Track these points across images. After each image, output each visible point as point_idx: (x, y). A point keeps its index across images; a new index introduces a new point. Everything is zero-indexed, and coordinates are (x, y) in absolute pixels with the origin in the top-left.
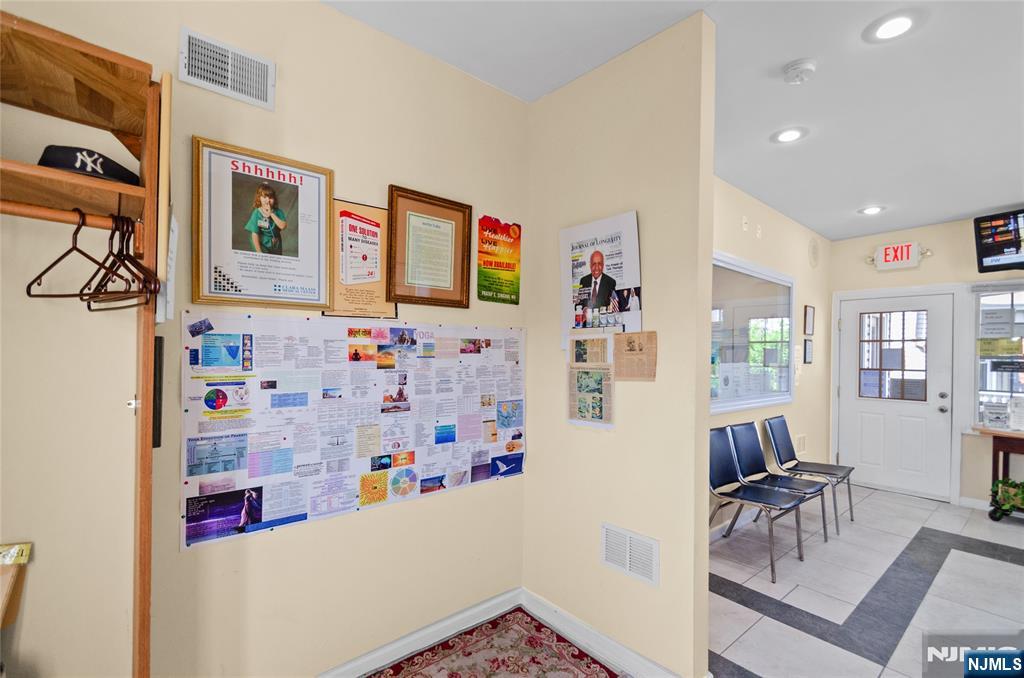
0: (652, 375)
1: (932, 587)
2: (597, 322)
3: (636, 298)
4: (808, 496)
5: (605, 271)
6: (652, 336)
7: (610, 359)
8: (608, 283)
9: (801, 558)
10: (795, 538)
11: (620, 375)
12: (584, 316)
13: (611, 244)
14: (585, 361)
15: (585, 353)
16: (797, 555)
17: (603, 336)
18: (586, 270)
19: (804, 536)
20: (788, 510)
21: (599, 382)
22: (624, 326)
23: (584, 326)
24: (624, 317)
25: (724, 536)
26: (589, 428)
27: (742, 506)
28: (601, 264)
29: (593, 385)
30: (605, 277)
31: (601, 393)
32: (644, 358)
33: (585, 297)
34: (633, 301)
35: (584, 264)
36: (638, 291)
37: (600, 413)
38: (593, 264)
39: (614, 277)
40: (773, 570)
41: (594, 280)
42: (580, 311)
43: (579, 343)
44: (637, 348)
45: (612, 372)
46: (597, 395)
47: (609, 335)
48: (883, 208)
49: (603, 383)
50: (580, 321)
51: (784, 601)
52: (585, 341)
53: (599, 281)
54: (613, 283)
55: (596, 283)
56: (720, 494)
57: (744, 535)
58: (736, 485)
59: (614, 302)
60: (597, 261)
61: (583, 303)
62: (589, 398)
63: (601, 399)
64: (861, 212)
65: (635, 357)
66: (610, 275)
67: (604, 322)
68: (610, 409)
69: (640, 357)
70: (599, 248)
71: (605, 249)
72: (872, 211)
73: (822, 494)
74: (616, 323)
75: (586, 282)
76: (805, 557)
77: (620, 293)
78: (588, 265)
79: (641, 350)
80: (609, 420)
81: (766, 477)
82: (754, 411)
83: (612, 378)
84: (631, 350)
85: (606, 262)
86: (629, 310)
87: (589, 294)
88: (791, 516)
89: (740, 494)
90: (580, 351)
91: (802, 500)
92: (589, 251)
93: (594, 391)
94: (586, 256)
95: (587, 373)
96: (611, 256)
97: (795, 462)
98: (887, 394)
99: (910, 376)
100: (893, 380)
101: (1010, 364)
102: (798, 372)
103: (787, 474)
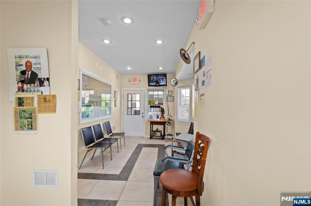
0: (55, 111)
1: (139, 157)
2: (29, 90)
3: (47, 82)
4: (113, 142)
5: (33, 69)
6: (54, 96)
7: (36, 105)
8: (34, 75)
9: (111, 160)
10: (110, 154)
11: (40, 111)
12: (22, 87)
13: (35, 59)
14: (23, 106)
15: (23, 103)
16: (110, 159)
17: (32, 96)
18: (24, 68)
19: (112, 153)
20: (108, 147)
21: (31, 114)
22: (42, 92)
23: (23, 91)
24: (42, 89)
25: (91, 160)
26: (26, 134)
27: (96, 149)
28: (31, 66)
29: (27, 116)
30: (33, 72)
31: (31, 119)
32: (51, 104)
33: (23, 79)
34: (46, 83)
35: (22, 65)
36: (48, 79)
37: (31, 127)
38: (26, 66)
39: (37, 73)
40: (103, 166)
41: (27, 72)
42: (20, 85)
43: (19, 99)
44: (48, 100)
45: (37, 110)
46: (30, 120)
47: (35, 95)
48: (131, 68)
49: (33, 115)
50: (21, 89)
51: (105, 174)
52: (23, 98)
53: (30, 73)
54: (37, 75)
55: (28, 74)
56: (89, 147)
57: (97, 157)
58: (94, 143)
59: (37, 83)
60: (29, 65)
61: (23, 82)
62: (26, 122)
63: (32, 121)
64: (127, 68)
65: (47, 104)
66: (35, 71)
67: (33, 90)
68: (36, 125)
69: (49, 104)
70: (29, 60)
71: (33, 61)
72: (129, 69)
73: (117, 141)
74: (38, 91)
75: (23, 73)
76: (113, 159)
77: (40, 79)
79: (49, 102)
80: (36, 129)
81: (104, 139)
82: (100, 120)
83: (37, 112)
84: (45, 102)
85: (33, 66)
86: (44, 86)
87: (25, 78)
88: (109, 148)
89: (96, 146)
90: (20, 102)
91: (111, 144)
93: (28, 118)
94: (23, 62)
95: (24, 111)
96: (35, 64)
97: (112, 134)
98: (133, 114)
99: (137, 109)
100: (134, 110)
101: (153, 106)
102: (113, 109)
103: (109, 137)
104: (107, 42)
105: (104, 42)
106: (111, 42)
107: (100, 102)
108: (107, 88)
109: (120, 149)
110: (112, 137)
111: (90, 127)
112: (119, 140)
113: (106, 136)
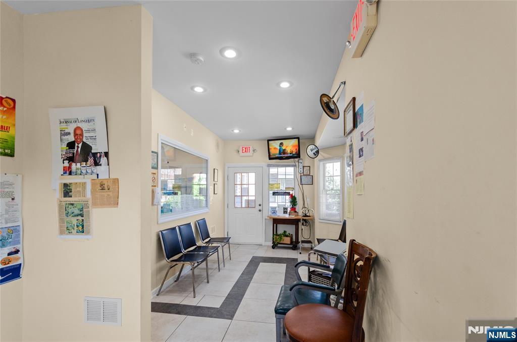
0: (116, 204)
1: (253, 280)
2: (79, 172)
3: (105, 158)
4: (211, 254)
5: (84, 140)
6: (116, 181)
7: (89, 195)
8: (86, 148)
9: (208, 282)
10: (206, 273)
11: (95, 204)
12: (70, 167)
13: (88, 123)
14: (71, 197)
15: (71, 192)
16: (206, 281)
17: (83, 181)
18: (71, 138)
19: (210, 271)
20: (202, 262)
21: (81, 210)
22: (98, 175)
23: (70, 174)
24: (98, 169)
25: (176, 281)
26: (76, 238)
27: (183, 265)
28: (82, 135)
29: (77, 212)
30: (84, 144)
31: (82, 216)
32: (111, 194)
33: (71, 155)
34: (103, 160)
35: (69, 134)
36: (106, 154)
37: (82, 229)
38: (75, 135)
39: (90, 144)
40: (194, 292)
41: (76, 145)
42: (66, 164)
43: (65, 185)
44: (106, 188)
45: (90, 203)
46: (80, 218)
47: (88, 180)
48: (240, 131)
49: (84, 210)
50: (68, 171)
51: (198, 305)
52: (70, 184)
53: (80, 145)
54: (91, 148)
55: (78, 147)
56: (171, 261)
57: (185, 278)
58: (181, 254)
59: (91, 161)
60: (78, 133)
62: (74, 221)
63: (83, 220)
64: (233, 131)
65: (105, 193)
66: (88, 143)
67: (84, 171)
68: (89, 226)
69: (108, 193)
70: (80, 125)
71: (84, 126)
72: (236, 131)
73: (218, 251)
74: (92, 173)
75: (71, 145)
76: (210, 281)
77: (95, 155)
78: (72, 135)
79: (109, 189)
80: (88, 233)
81: (196, 248)
82: (190, 217)
83: (90, 206)
84: (102, 189)
85: (85, 135)
86: (101, 165)
87: (74, 153)
88: (204, 263)
89: (183, 259)
90: (67, 190)
91: (207, 256)
92: (74, 126)
93: (78, 215)
94: (71, 128)
95: (73, 204)
96: (88, 131)
97: (209, 239)
98: (244, 206)
99: (250, 198)
100: (245, 200)
101: (277, 193)
102: (211, 198)
103: (205, 245)
104: (199, 90)
105: (195, 91)
106: (205, 90)
107: (191, 188)
108: (202, 164)
109: (221, 265)
110: (210, 245)
111: (174, 229)
112: (220, 250)
113: (200, 243)
